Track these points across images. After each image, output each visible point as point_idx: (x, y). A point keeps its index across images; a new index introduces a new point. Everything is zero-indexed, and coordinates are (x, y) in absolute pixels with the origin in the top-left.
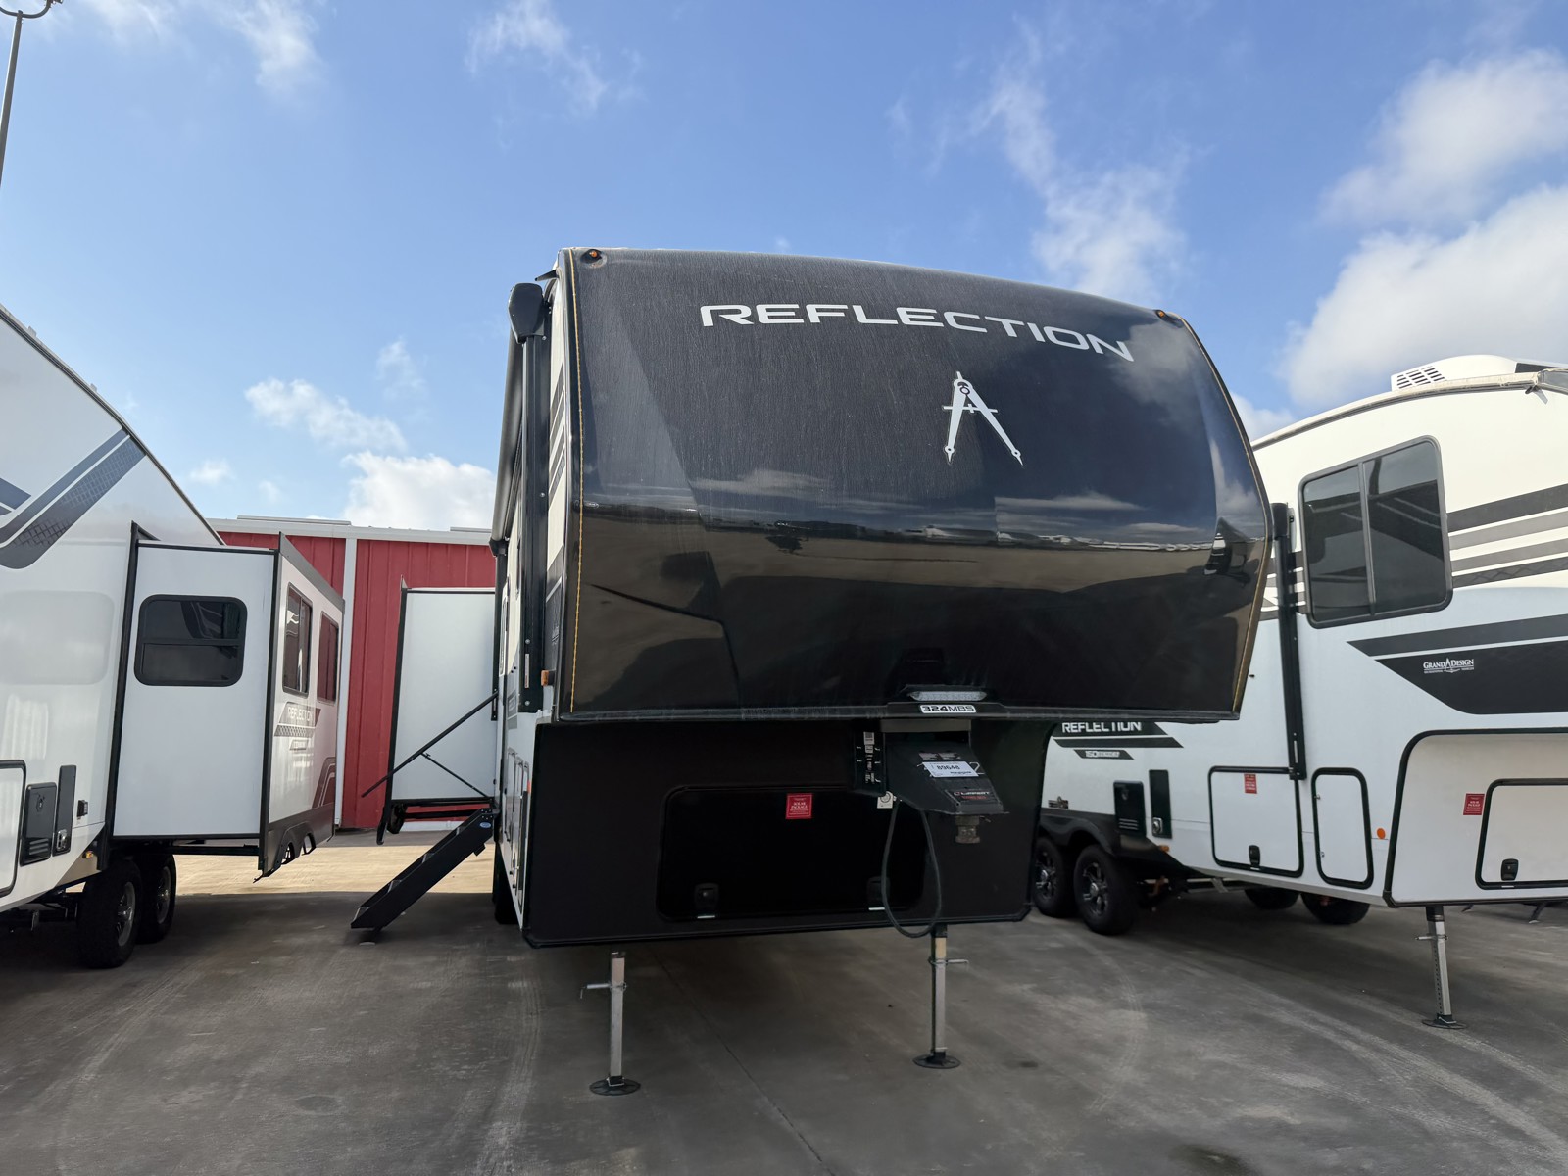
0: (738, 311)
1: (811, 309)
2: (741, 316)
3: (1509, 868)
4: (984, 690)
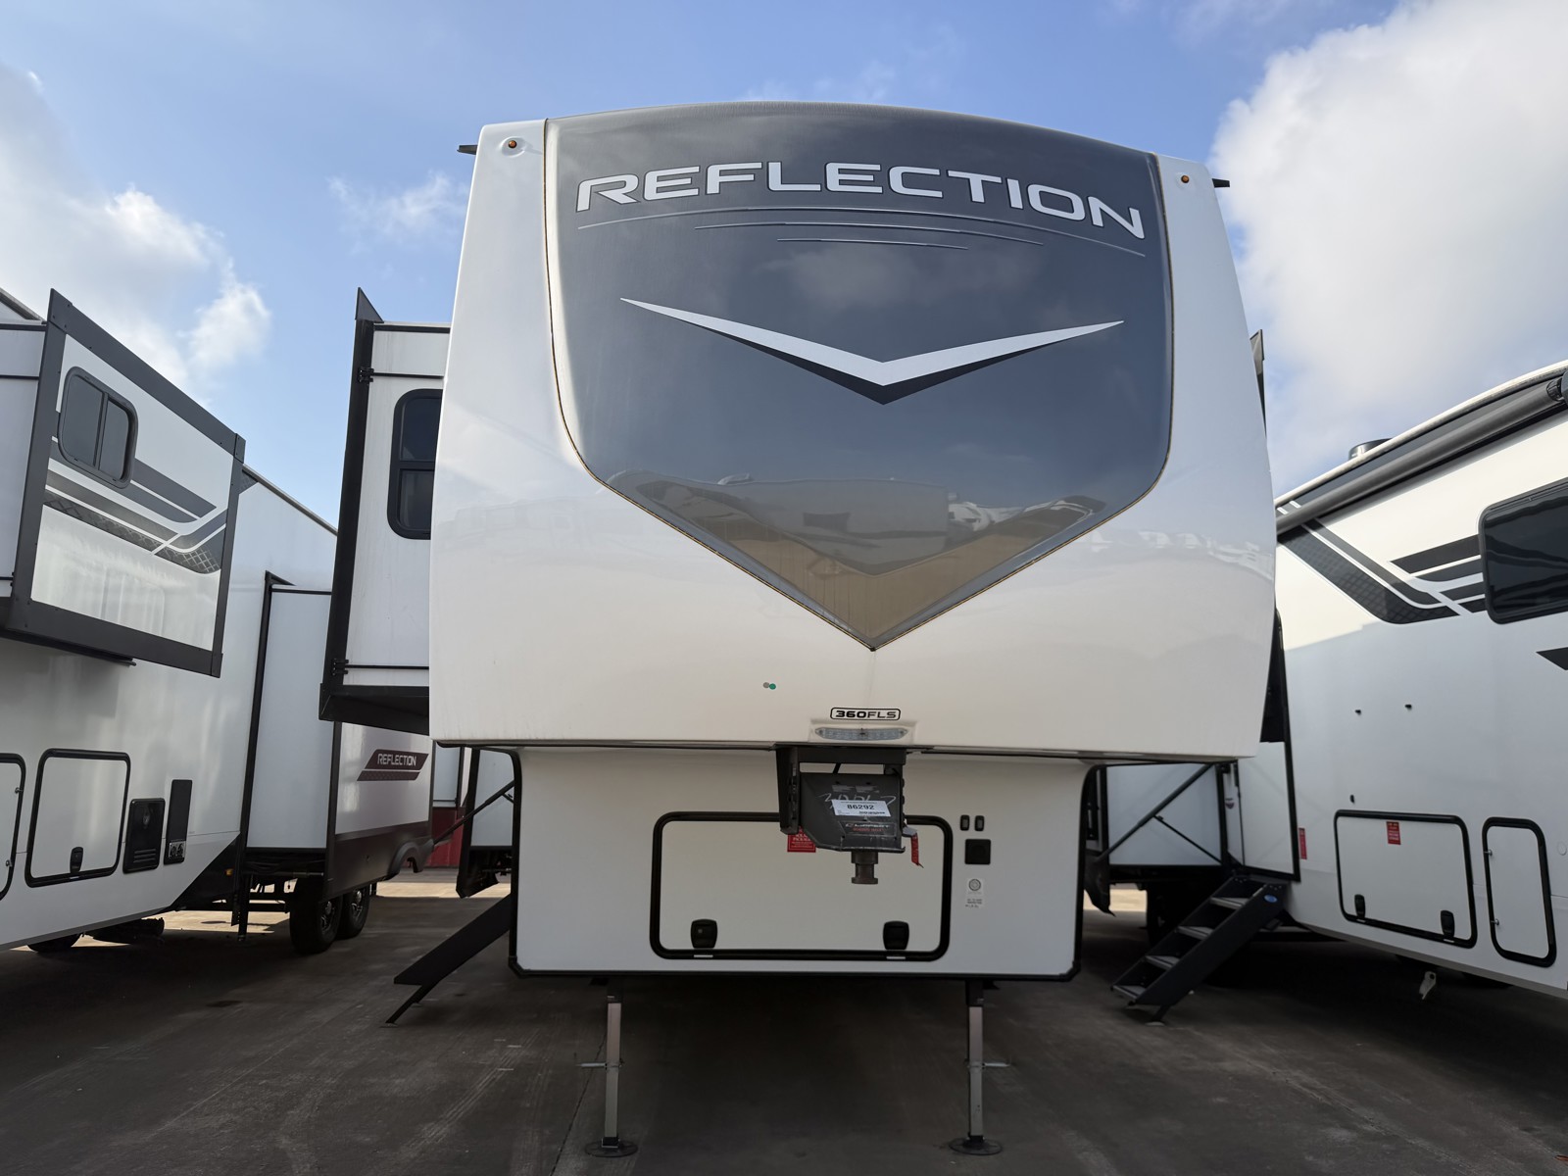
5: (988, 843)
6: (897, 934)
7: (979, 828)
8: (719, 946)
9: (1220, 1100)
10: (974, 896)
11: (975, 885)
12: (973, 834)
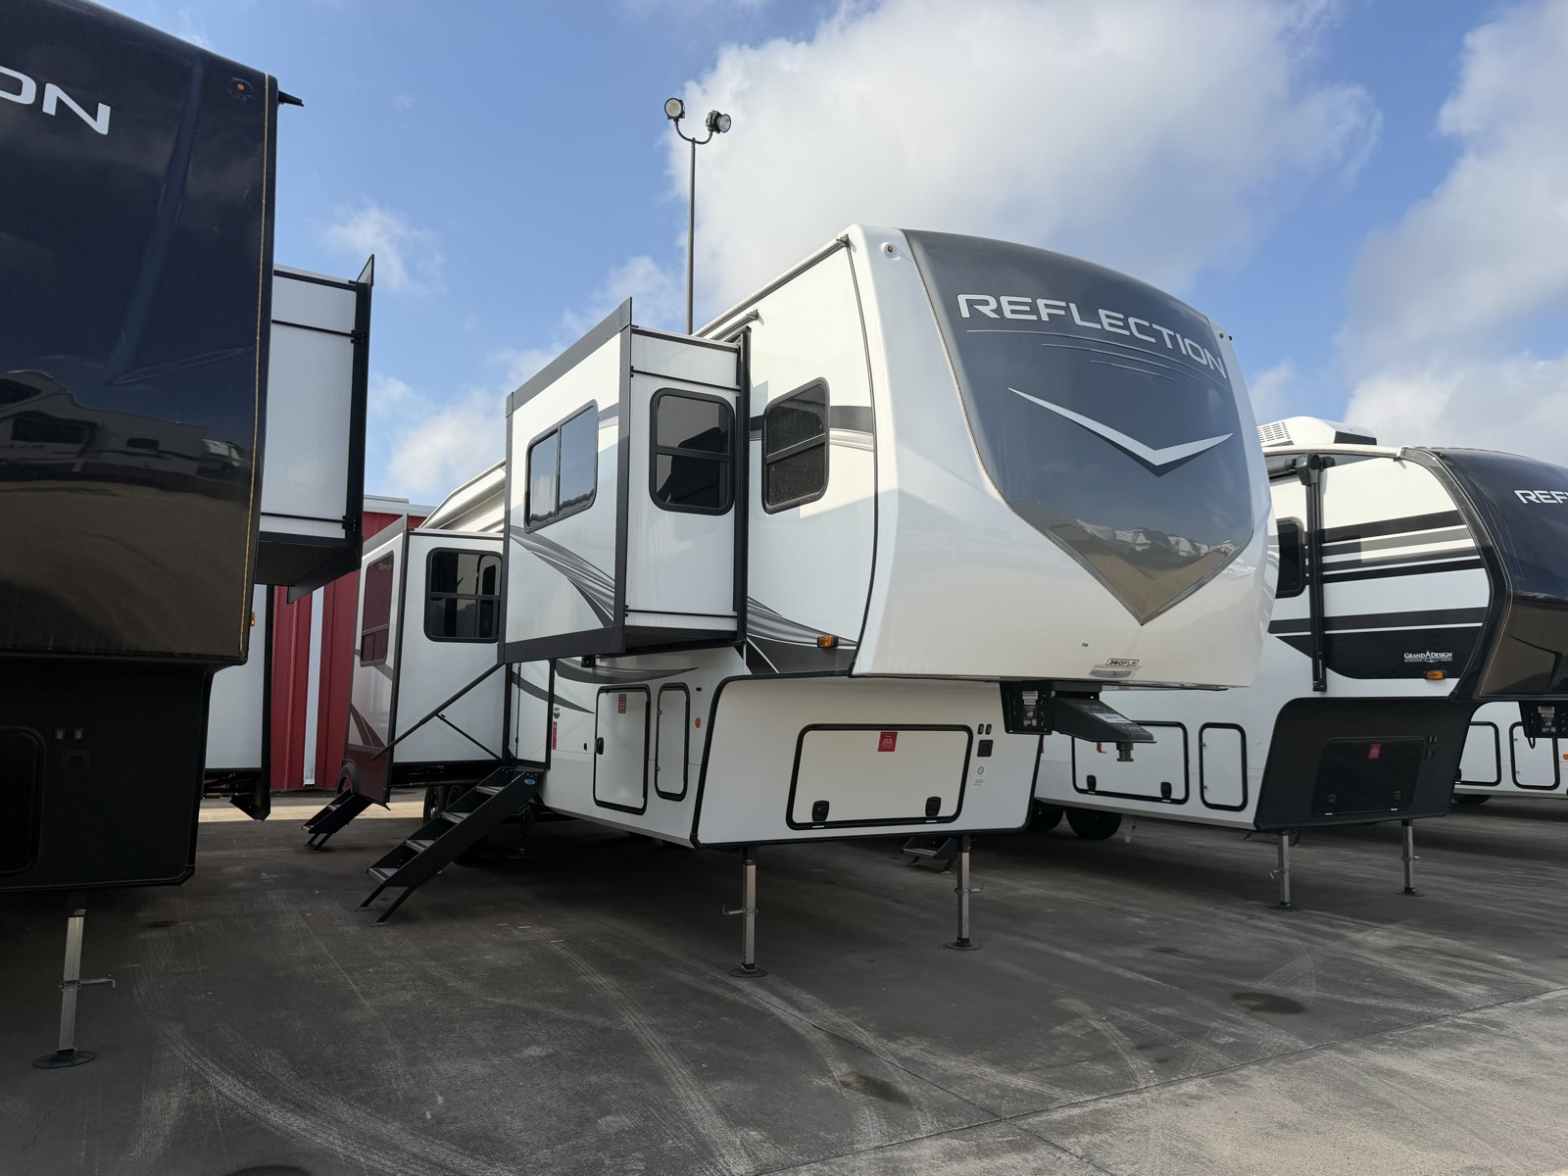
5: (992, 741)
6: (933, 804)
7: (988, 733)
8: (829, 819)
9: (1050, 910)
10: (980, 778)
11: (981, 771)
12: (984, 737)
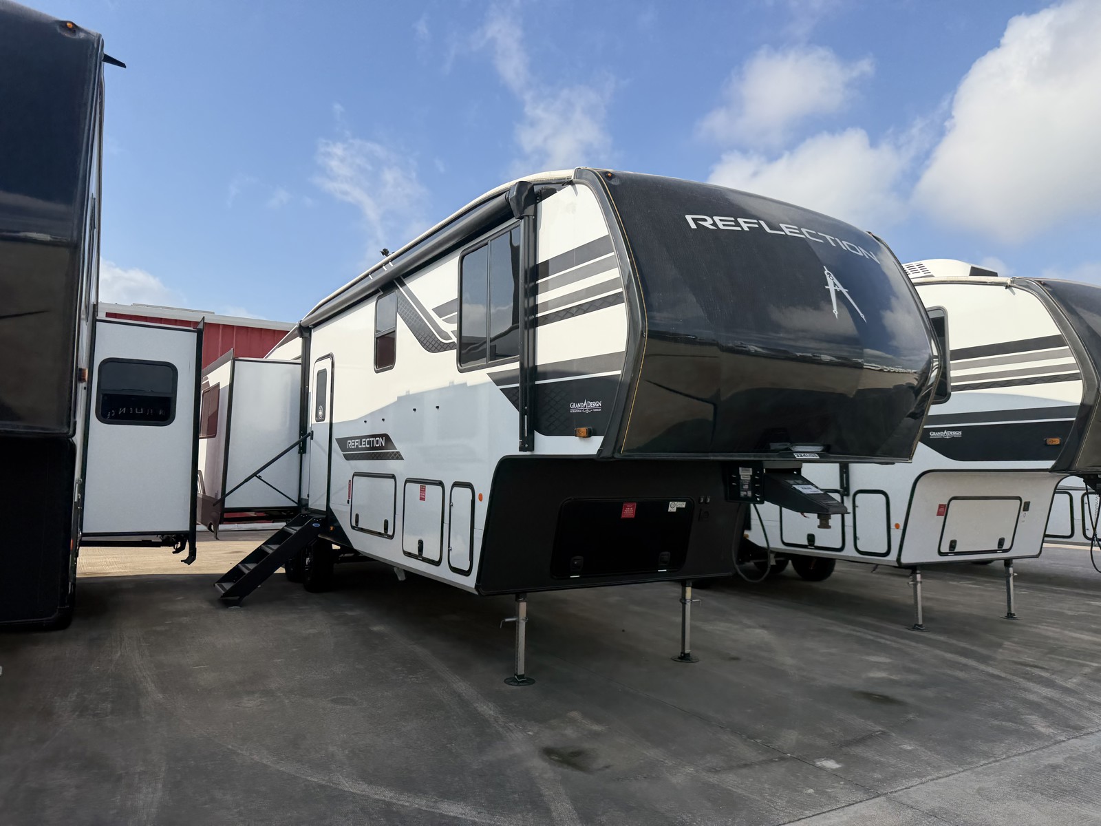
0: (705, 220)
1: (741, 221)
2: (708, 223)
3: (953, 544)
4: (824, 445)
